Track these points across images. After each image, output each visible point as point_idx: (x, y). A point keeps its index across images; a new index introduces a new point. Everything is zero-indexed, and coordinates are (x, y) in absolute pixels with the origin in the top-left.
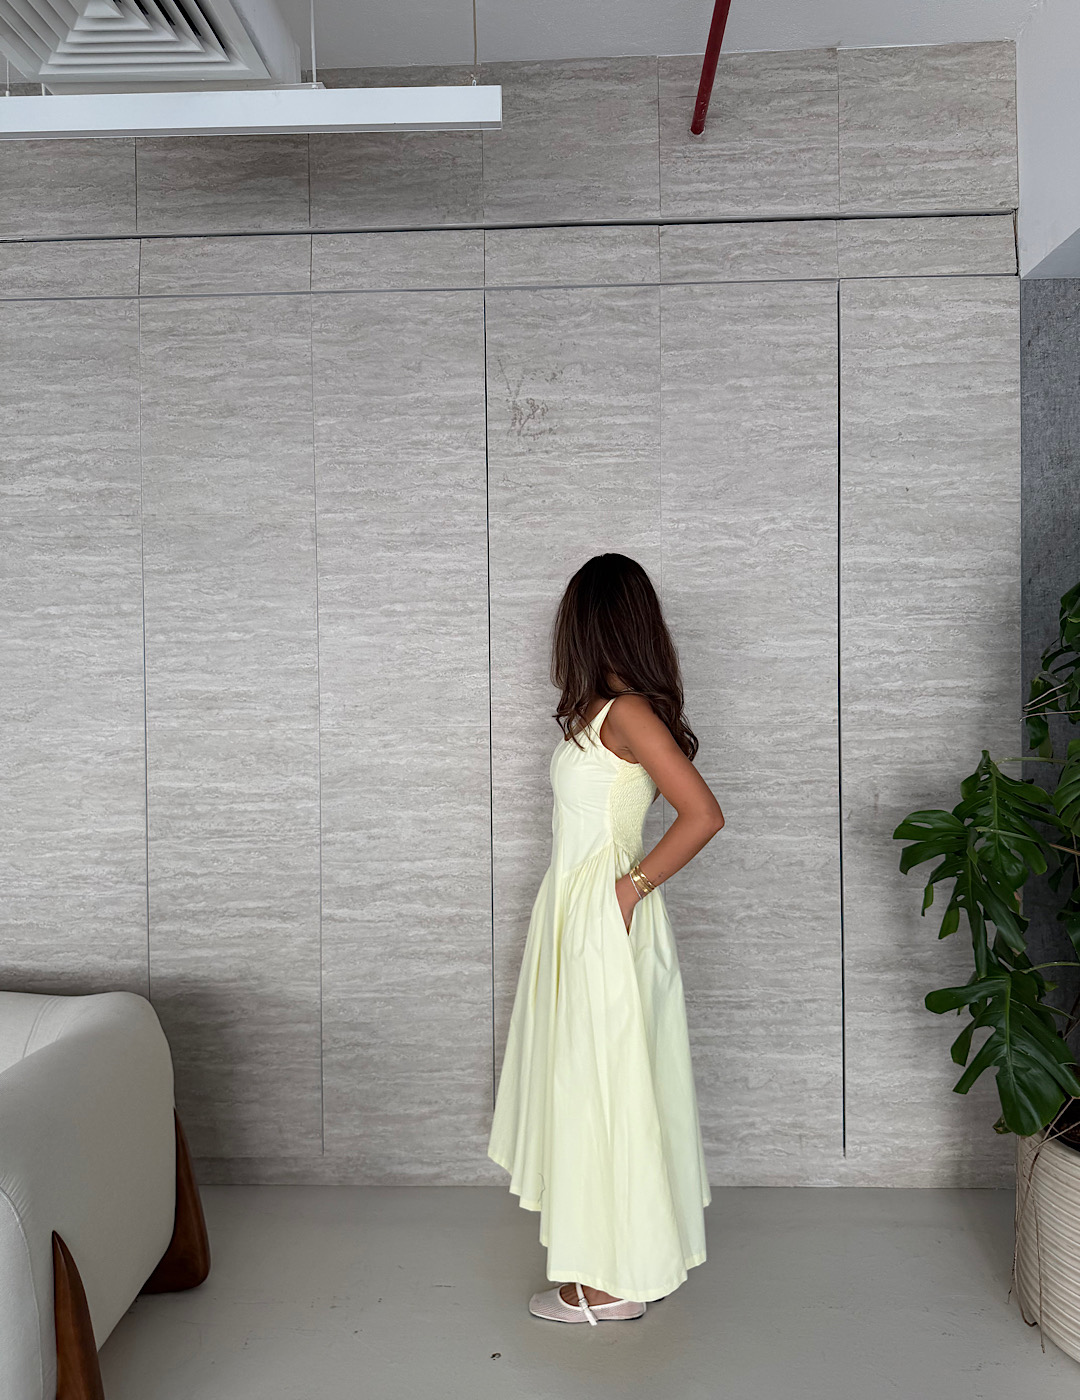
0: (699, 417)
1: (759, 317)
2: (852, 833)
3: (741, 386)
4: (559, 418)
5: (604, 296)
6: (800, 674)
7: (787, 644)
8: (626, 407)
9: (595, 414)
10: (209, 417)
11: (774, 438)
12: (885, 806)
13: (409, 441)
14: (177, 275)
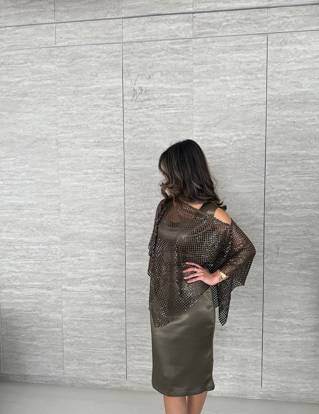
0: (208, 93)
1: (234, 50)
2: (268, 263)
3: (226, 80)
4: (152, 94)
5: (171, 44)
6: (248, 199)
7: (243, 187)
8: (179, 89)
9: (166, 92)
10: (18, 97)
11: (239, 101)
12: (282, 252)
13: (93, 105)
14: (6, 42)
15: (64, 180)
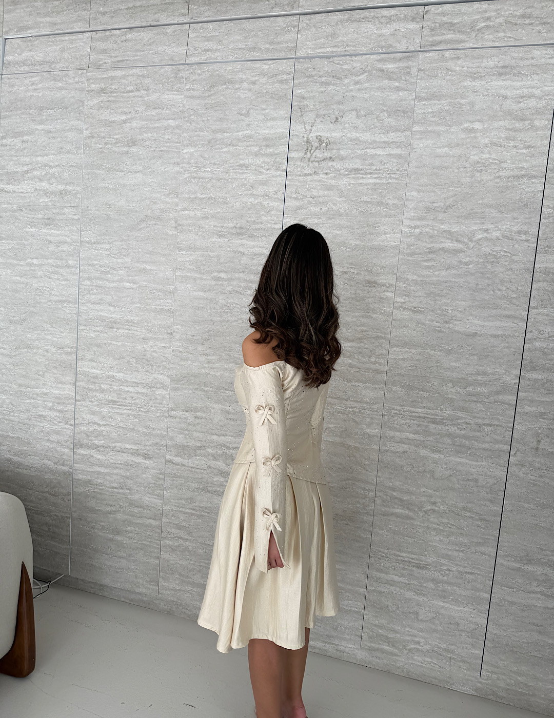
0: (439, 151)
1: (494, 75)
2: (516, 465)
3: (473, 128)
4: (337, 150)
5: (378, 61)
6: (494, 347)
7: (486, 324)
8: (385, 142)
9: (362, 147)
10: (121, 146)
11: (494, 169)
12: (544, 449)
13: (238, 164)
14: (110, 55)
15: (183, 287)
